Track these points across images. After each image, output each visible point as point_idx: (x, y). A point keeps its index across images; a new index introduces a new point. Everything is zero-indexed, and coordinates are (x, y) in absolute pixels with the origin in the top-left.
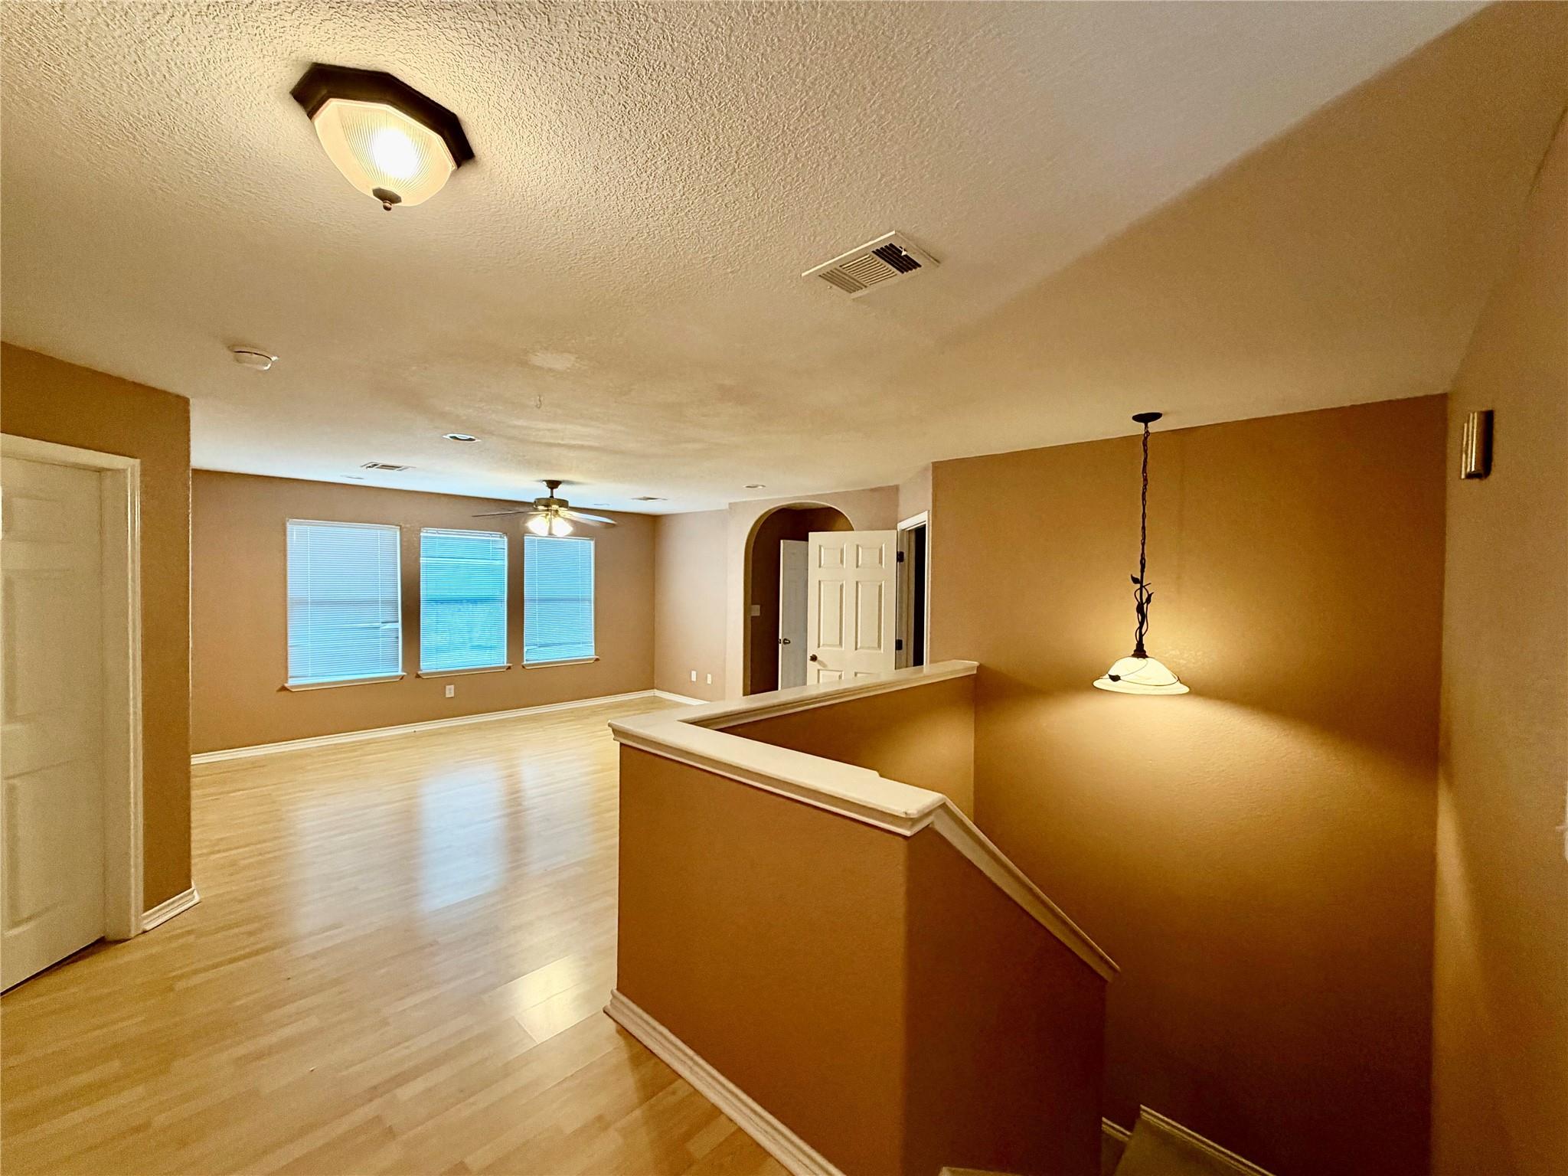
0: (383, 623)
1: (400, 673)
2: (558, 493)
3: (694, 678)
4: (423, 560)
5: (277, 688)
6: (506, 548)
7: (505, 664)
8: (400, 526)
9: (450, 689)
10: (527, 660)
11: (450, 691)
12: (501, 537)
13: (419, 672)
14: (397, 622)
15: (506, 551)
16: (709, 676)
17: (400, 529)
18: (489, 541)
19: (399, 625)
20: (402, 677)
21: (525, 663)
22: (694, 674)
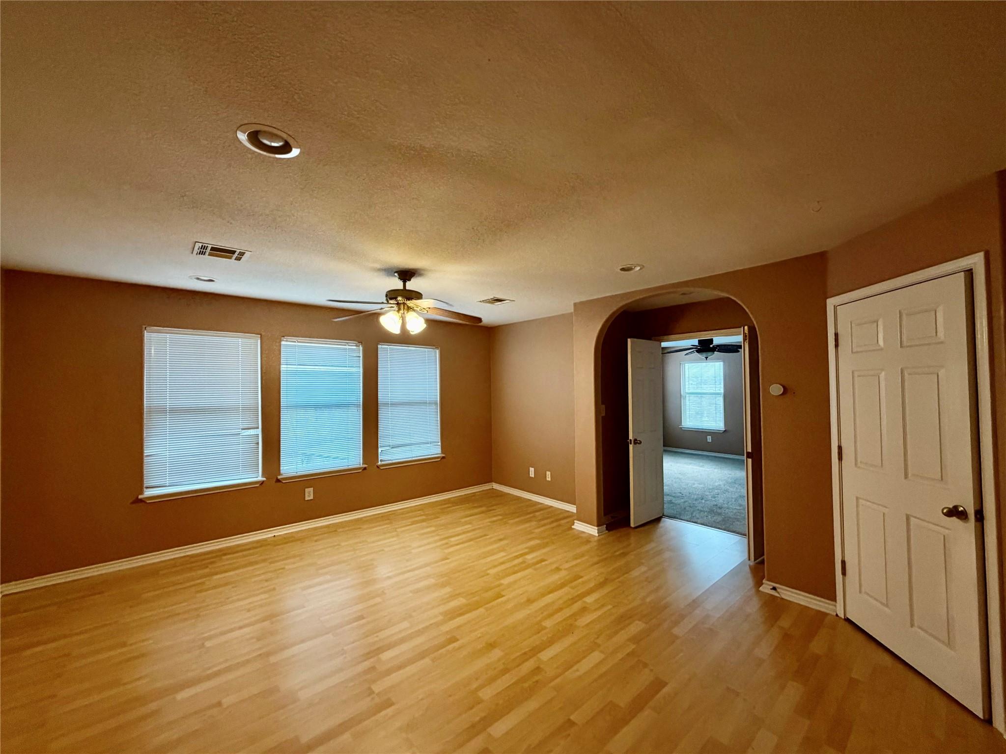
0: (243, 429)
1: (260, 478)
2: (411, 285)
3: (532, 474)
4: (283, 367)
5: (131, 501)
6: (361, 355)
7: (362, 466)
8: (261, 335)
9: (309, 493)
10: (381, 461)
11: (309, 494)
12: (356, 346)
13: (279, 477)
14: (258, 428)
15: (361, 358)
16: (548, 473)
17: (261, 337)
18: (345, 349)
19: (259, 432)
20: (262, 483)
21: (380, 463)
22: (532, 470)
